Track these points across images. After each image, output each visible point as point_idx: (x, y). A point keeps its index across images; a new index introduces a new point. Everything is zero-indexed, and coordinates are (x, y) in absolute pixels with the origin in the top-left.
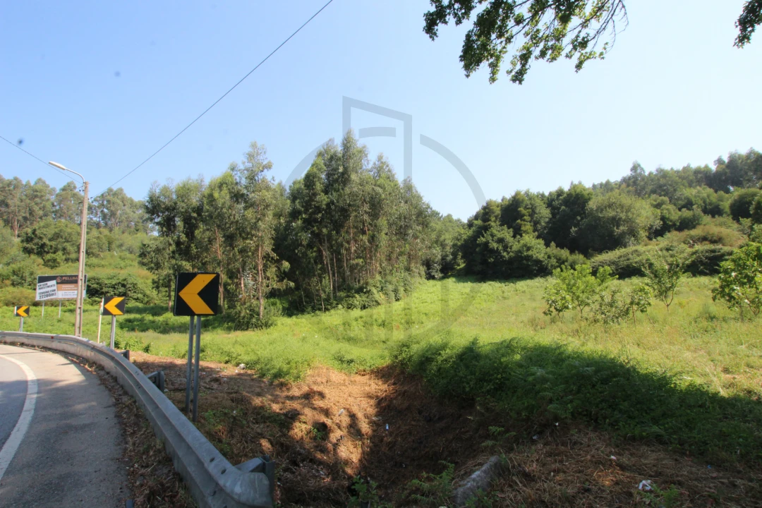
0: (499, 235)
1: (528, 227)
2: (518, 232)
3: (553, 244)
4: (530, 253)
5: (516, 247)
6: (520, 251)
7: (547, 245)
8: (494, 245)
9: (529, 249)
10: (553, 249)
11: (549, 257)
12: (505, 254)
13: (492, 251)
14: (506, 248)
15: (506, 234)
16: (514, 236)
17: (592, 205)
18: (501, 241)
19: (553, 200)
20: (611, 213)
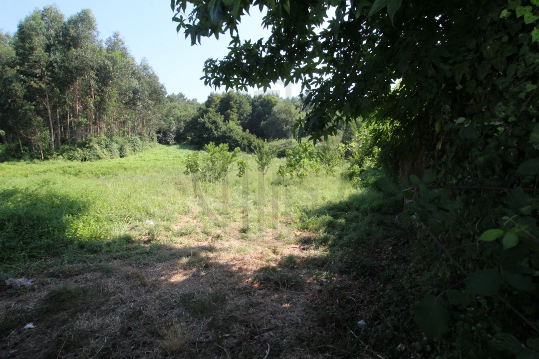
0: (213, 119)
1: (234, 116)
2: (227, 119)
3: (248, 130)
4: (231, 134)
5: (224, 128)
6: (225, 132)
7: (244, 130)
8: (208, 125)
9: (231, 131)
10: (247, 133)
11: (243, 139)
12: (215, 132)
13: (207, 129)
14: (217, 128)
15: (219, 119)
16: (224, 121)
17: (275, 109)
18: (214, 122)
19: (255, 101)
20: (284, 116)
